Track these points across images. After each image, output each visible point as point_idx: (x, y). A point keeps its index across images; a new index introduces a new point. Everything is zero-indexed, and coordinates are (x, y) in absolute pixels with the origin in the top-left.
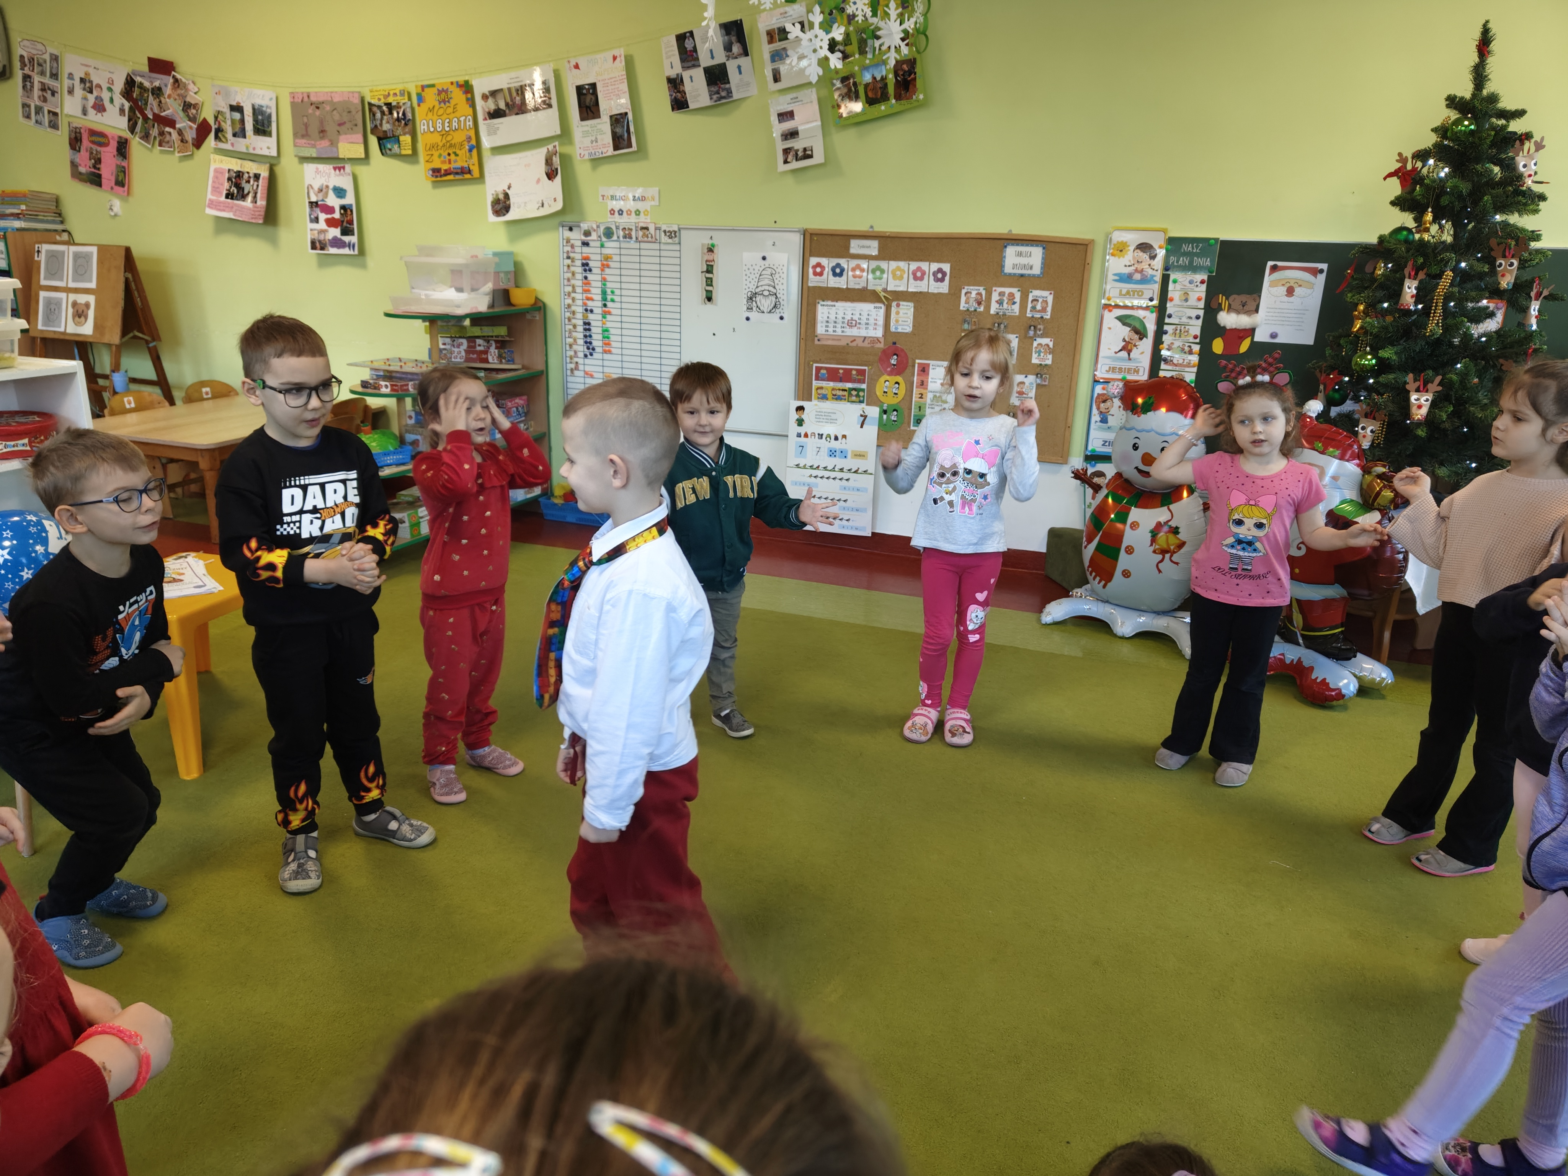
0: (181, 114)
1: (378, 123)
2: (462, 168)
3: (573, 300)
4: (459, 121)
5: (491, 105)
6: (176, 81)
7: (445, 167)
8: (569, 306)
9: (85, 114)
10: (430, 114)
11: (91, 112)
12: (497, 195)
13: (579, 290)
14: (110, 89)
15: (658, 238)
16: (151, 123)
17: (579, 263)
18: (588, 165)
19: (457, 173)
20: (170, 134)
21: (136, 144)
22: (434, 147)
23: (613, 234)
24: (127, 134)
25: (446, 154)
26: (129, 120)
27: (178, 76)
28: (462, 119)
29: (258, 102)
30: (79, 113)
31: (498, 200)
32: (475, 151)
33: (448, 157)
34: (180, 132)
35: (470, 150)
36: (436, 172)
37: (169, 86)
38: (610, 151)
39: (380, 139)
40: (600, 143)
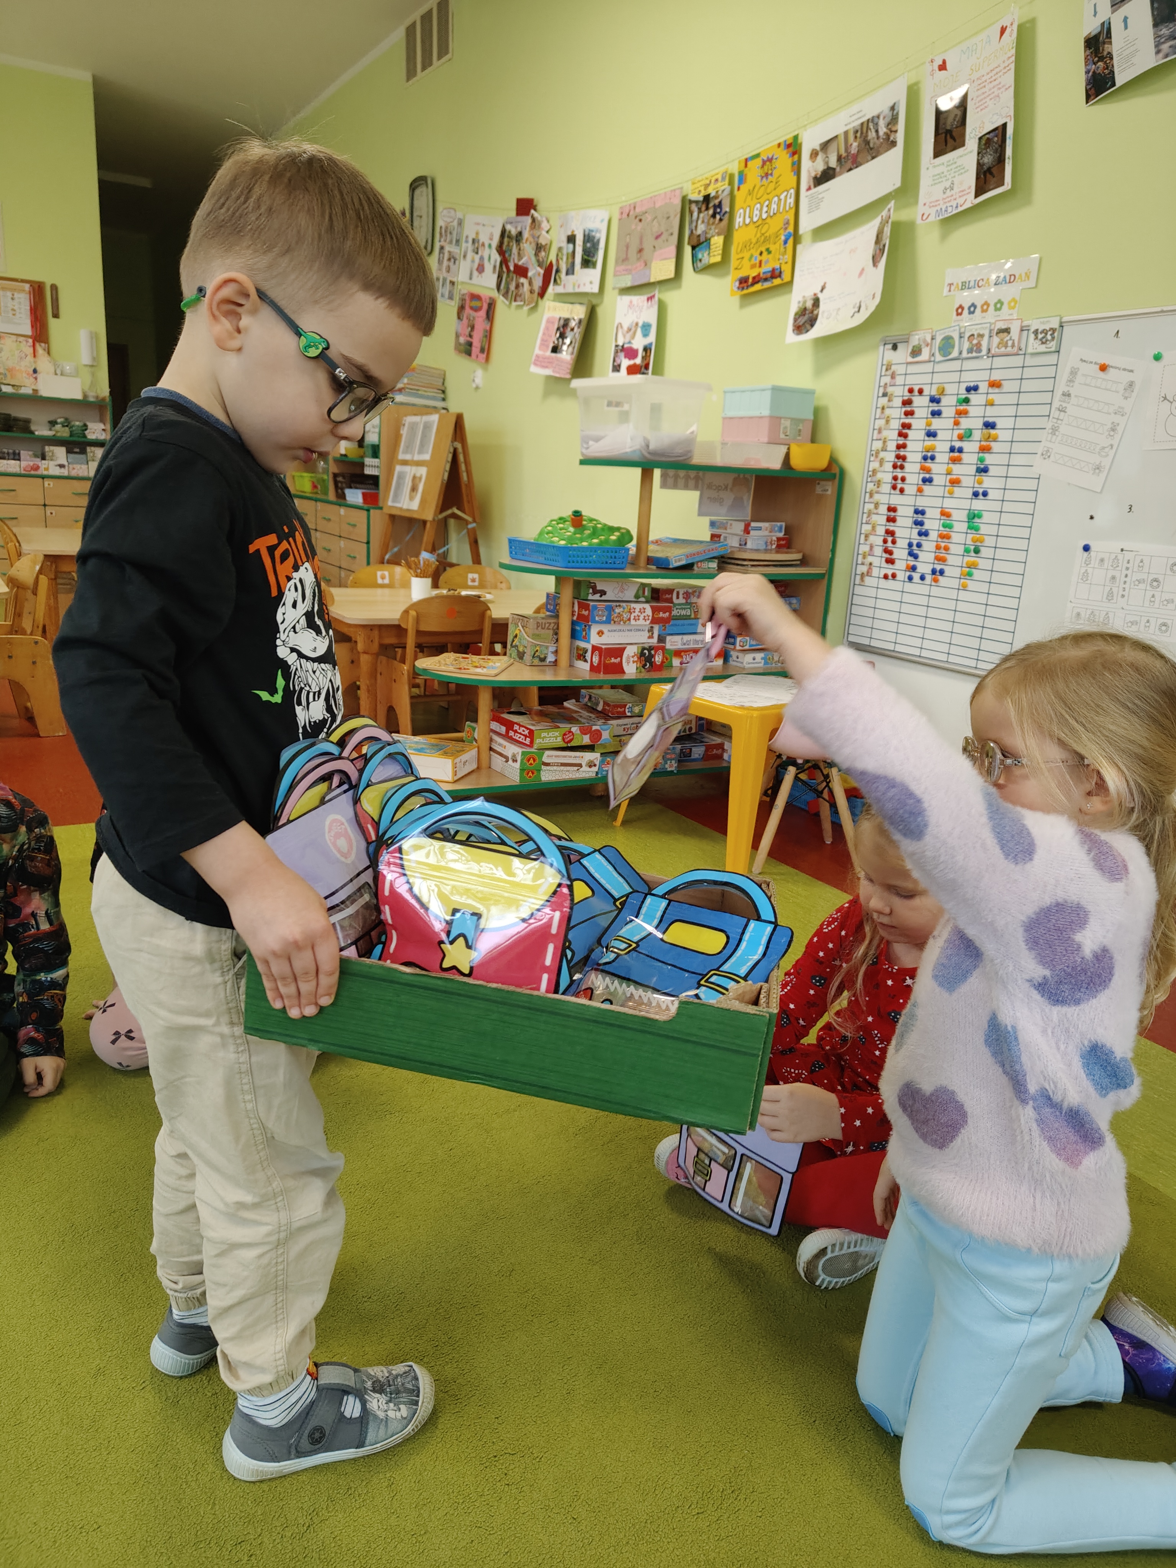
0: (533, 259)
1: (694, 224)
2: (774, 270)
3: (882, 462)
4: (780, 200)
5: (819, 166)
6: (534, 220)
7: (753, 273)
8: (874, 472)
9: (471, 278)
10: (749, 198)
11: (475, 273)
12: (805, 302)
13: (892, 446)
14: (490, 246)
15: (1023, 346)
16: (511, 274)
17: (898, 402)
18: (935, 234)
19: (766, 280)
20: (523, 284)
21: (501, 303)
22: (746, 246)
23: (953, 347)
24: (494, 294)
25: (757, 254)
26: (499, 277)
27: (536, 214)
28: (782, 197)
29: (590, 225)
30: (467, 280)
31: (805, 309)
32: (791, 242)
33: (759, 258)
34: (530, 283)
35: (785, 242)
36: (744, 282)
37: (528, 228)
38: (970, 200)
39: (693, 248)
40: (956, 190)
